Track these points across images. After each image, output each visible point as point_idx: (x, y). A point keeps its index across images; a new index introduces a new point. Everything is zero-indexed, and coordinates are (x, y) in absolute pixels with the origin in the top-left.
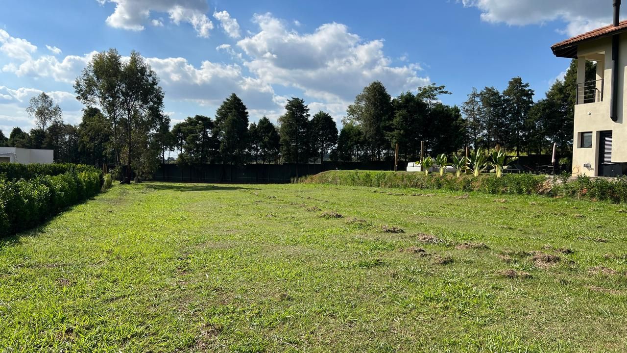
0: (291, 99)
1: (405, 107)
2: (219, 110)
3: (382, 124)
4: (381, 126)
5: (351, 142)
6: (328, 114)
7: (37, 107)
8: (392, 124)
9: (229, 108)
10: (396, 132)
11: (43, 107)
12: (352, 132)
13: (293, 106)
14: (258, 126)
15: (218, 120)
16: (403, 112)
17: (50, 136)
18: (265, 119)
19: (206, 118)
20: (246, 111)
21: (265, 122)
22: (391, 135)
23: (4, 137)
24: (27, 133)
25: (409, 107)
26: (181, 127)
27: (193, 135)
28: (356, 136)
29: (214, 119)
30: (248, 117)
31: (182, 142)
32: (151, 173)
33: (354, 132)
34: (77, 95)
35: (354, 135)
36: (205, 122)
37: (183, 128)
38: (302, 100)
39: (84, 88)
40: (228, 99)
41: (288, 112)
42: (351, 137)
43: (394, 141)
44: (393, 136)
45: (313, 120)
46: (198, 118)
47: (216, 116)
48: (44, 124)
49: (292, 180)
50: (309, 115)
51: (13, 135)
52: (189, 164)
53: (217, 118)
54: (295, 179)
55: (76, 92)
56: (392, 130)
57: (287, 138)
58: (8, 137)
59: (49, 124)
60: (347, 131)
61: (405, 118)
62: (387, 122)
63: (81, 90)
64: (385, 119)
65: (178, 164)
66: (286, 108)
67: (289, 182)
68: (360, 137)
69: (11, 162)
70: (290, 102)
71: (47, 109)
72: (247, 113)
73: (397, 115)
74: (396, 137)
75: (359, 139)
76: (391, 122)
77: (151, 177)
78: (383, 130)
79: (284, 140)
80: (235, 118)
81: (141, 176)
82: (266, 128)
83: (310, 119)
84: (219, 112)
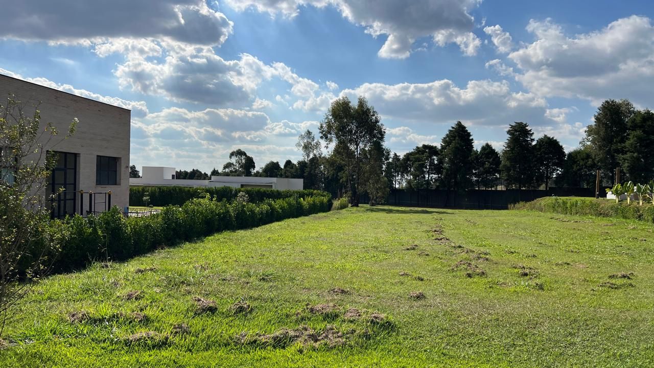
0: (514, 124)
1: (640, 127)
2: (445, 138)
3: (614, 147)
4: (612, 150)
5: (577, 166)
6: (553, 138)
7: (303, 142)
8: (625, 147)
9: (452, 136)
10: (629, 155)
11: (308, 142)
12: (578, 156)
13: (516, 131)
14: (480, 153)
15: (443, 148)
16: (639, 132)
17: (310, 166)
18: (487, 145)
19: (432, 146)
20: (471, 138)
21: (488, 149)
22: (623, 159)
23: (280, 167)
24: (295, 164)
25: (646, 126)
26: (410, 156)
27: (419, 163)
28: (583, 159)
29: (439, 147)
30: (473, 144)
31: (410, 170)
32: (383, 197)
33: (582, 156)
34: (321, 135)
35: (582, 159)
36: (431, 150)
37: (411, 157)
38: (525, 125)
39: (326, 129)
40: (453, 128)
41: (510, 138)
42: (578, 161)
43: (626, 165)
44: (625, 159)
45: (536, 145)
46: (425, 146)
47: (442, 145)
48: (308, 156)
49: (509, 206)
50: (533, 140)
51: (285, 166)
52: (415, 190)
53: (442, 146)
54: (512, 206)
55: (320, 132)
56: (624, 153)
57: (508, 163)
58: (282, 167)
59: (311, 156)
60: (573, 155)
61: (639, 139)
62: (619, 144)
63: (323, 131)
64: (616, 141)
65: (406, 190)
66: (508, 134)
67: (506, 208)
68: (588, 161)
69: (274, 188)
70: (512, 126)
71: (310, 143)
72: (472, 140)
73: (631, 137)
74: (628, 160)
75: (586, 163)
76: (623, 145)
77: (383, 202)
78: (614, 153)
79: (505, 166)
80: (458, 146)
81: (375, 201)
82: (488, 154)
83: (534, 143)
84: (444, 140)
